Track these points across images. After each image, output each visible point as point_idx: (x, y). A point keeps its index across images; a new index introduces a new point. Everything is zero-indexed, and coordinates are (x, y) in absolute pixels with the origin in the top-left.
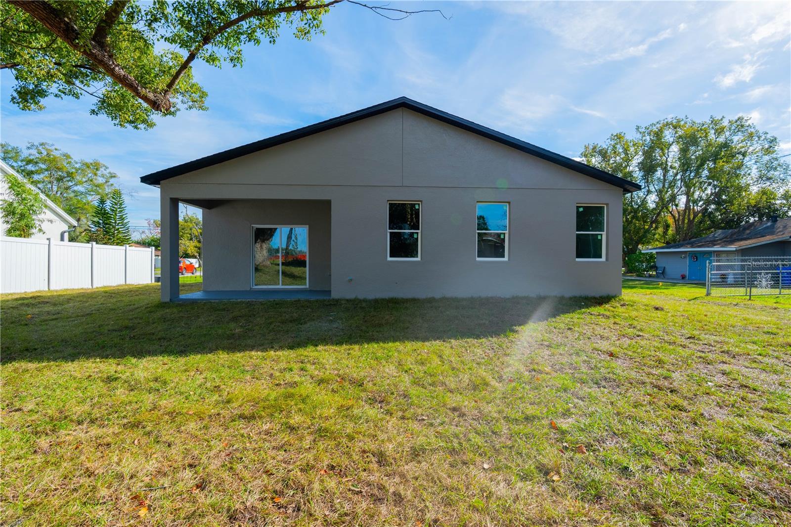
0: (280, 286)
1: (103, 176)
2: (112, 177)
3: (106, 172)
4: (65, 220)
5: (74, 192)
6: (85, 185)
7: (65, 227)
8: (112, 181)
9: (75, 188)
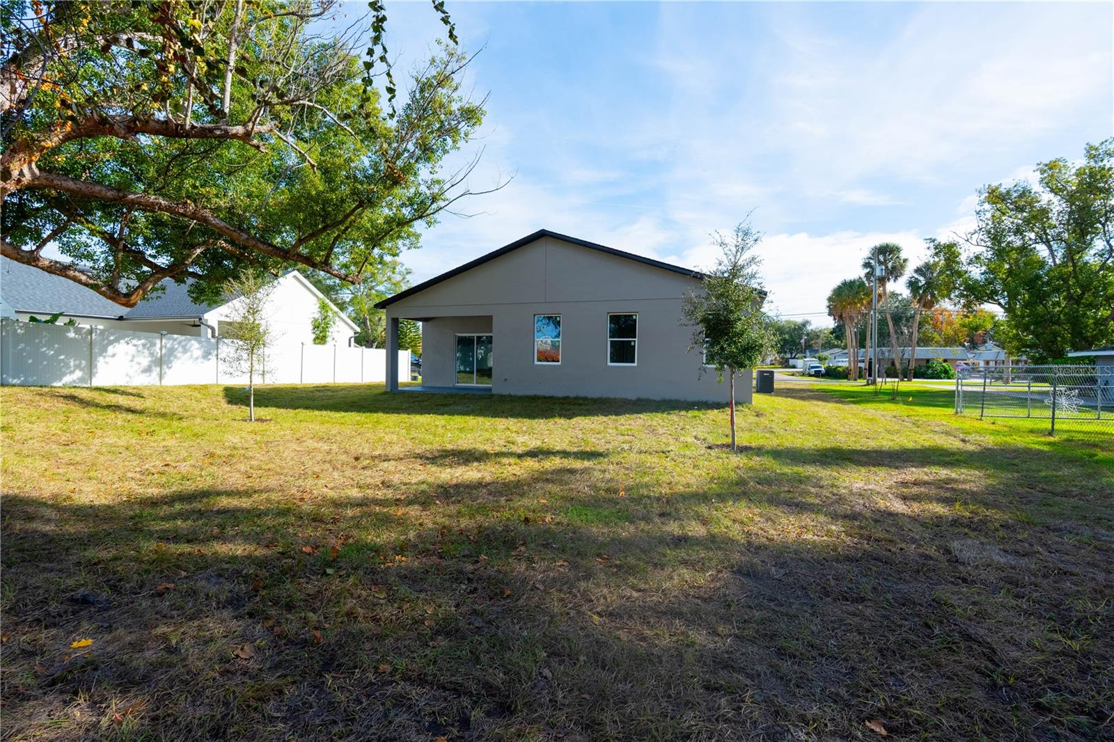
0: (475, 385)
1: (400, 273)
2: (408, 273)
3: (403, 269)
4: (352, 328)
5: (376, 291)
6: (385, 284)
7: (352, 334)
8: (408, 277)
9: (377, 288)
